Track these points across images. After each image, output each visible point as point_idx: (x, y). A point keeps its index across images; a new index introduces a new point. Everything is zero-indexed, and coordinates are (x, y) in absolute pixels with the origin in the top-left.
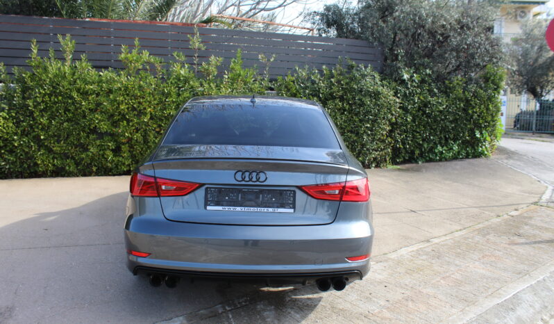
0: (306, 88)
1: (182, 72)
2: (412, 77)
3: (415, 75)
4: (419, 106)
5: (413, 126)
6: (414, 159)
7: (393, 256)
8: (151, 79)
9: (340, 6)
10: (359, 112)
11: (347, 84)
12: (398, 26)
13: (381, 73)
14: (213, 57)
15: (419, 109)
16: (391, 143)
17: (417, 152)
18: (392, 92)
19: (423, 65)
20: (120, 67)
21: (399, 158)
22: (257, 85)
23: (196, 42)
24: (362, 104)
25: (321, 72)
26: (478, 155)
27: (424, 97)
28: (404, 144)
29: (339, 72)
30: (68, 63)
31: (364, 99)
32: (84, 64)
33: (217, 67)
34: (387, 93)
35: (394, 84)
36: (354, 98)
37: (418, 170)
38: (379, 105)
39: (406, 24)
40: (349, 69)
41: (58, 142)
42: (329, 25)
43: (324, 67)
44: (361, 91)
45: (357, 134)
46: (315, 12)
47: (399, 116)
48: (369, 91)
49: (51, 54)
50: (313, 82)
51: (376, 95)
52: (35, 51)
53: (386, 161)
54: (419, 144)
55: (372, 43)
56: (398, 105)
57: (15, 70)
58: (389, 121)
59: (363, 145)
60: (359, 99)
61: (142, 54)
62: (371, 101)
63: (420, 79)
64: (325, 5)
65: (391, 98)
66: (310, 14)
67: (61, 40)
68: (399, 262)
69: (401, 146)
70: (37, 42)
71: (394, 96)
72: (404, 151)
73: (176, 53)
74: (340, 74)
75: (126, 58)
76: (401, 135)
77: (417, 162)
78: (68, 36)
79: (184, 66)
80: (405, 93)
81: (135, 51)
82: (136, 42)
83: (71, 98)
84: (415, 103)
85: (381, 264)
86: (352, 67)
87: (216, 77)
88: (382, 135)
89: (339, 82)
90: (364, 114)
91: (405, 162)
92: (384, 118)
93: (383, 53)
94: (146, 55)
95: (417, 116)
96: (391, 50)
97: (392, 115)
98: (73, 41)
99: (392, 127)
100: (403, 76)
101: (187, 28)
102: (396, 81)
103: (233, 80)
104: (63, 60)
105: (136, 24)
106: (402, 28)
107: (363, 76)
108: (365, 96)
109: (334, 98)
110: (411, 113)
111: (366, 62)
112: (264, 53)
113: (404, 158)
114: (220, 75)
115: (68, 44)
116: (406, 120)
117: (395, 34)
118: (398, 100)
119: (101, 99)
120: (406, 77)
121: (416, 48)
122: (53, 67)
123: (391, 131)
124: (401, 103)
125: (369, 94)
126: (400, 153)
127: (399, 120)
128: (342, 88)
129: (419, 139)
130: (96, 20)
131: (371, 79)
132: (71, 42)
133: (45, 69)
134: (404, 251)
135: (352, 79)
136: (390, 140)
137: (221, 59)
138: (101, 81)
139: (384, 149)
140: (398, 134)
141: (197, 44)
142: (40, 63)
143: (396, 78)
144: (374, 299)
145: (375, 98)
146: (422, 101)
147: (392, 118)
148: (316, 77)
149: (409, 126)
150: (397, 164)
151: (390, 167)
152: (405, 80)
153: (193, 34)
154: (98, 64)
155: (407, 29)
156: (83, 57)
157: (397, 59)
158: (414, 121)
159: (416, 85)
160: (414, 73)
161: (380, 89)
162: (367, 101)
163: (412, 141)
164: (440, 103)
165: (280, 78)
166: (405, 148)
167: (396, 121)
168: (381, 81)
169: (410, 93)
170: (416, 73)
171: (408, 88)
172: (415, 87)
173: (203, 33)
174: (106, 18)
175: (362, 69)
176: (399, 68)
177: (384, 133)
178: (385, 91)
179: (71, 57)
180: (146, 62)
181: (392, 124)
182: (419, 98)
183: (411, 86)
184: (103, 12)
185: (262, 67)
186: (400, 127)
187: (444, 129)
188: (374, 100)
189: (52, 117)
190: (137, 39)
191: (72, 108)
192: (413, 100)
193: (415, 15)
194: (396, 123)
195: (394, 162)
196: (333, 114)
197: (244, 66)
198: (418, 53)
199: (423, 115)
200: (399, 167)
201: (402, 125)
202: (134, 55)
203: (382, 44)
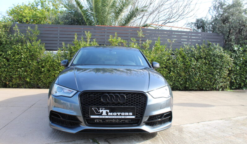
0: (188, 54)
2: (239, 49)
3: (240, 48)
4: (243, 62)
5: (240, 72)
6: (241, 88)
7: (234, 119)
9: (203, 19)
10: (213, 65)
11: (207, 52)
12: (231, 26)
13: (223, 47)
14: (148, 40)
15: (243, 64)
16: (229, 79)
17: (243, 84)
18: (229, 56)
19: (245, 43)
20: (109, 44)
21: (233, 87)
22: (167, 52)
23: (140, 34)
24: (215, 61)
25: (195, 47)
27: (245, 58)
28: (235, 80)
29: (204, 47)
30: (88, 43)
31: (215, 59)
32: (94, 43)
33: (149, 44)
34: (227, 56)
35: (230, 52)
36: (211, 58)
37: (244, 92)
38: (223, 62)
39: (235, 24)
40: (208, 45)
42: (198, 28)
43: (197, 44)
44: (214, 55)
45: (213, 75)
46: (192, 23)
47: (233, 67)
48: (218, 55)
49: (82, 39)
50: (192, 51)
51: (221, 57)
52: (76, 38)
53: (227, 88)
54: (244, 80)
55: (219, 34)
56: (232, 62)
57: (68, 46)
58: (228, 69)
59: (216, 80)
60: (214, 59)
61: (118, 39)
62: (219, 60)
63: (243, 49)
64: (197, 20)
65: (229, 58)
66: (190, 24)
67: (86, 33)
68: (237, 121)
69: (234, 81)
70: (77, 35)
71: (230, 57)
72: (235, 83)
73: (132, 38)
74: (204, 48)
75: (112, 41)
76: (234, 76)
77: (242, 89)
78: (89, 32)
79: (135, 44)
80: (236, 56)
81: (115, 38)
82: (116, 34)
84: (241, 61)
85: (228, 121)
86: (210, 44)
87: (149, 49)
88: (225, 76)
89: (204, 51)
90: (216, 65)
91: (236, 89)
92: (225, 68)
93: (224, 38)
94: (119, 39)
95: (242, 67)
96: (228, 37)
97: (229, 66)
98: (91, 34)
99: (230, 72)
100: (234, 48)
101: (137, 28)
102: (231, 51)
103: (157, 50)
104: (87, 42)
105: (115, 27)
106: (233, 27)
107: (215, 48)
108: (216, 57)
109: (201, 58)
110: (239, 66)
111: (216, 42)
112: (170, 39)
113: (236, 86)
114: (151, 48)
115: (89, 35)
116: (237, 69)
117: (230, 30)
118: (232, 59)
120: (236, 49)
121: (241, 36)
122: (83, 44)
123: (229, 74)
124: (233, 61)
126: (234, 84)
127: (233, 69)
128: (205, 54)
129: (243, 78)
130: (100, 26)
131: (218, 50)
132: (90, 34)
133: (79, 45)
134: (239, 118)
135: (209, 50)
136: (228, 78)
137: (151, 41)
139: (226, 82)
140: (233, 75)
141: (141, 35)
142: (78, 42)
143: (231, 49)
144: (225, 132)
145: (221, 58)
146: (244, 60)
147: (229, 68)
148: (193, 49)
149: (238, 72)
150: (233, 89)
151: (229, 90)
152: (235, 50)
153: (139, 31)
154: (100, 43)
155: (236, 27)
156: (94, 40)
157: (231, 41)
158: (240, 69)
159: (241, 52)
160: (240, 47)
161: (223, 54)
162: (217, 59)
163: (240, 79)
165: (177, 49)
166: (236, 82)
167: (232, 69)
168: (224, 51)
169: (238, 56)
170: (241, 47)
171: (237, 54)
172: (240, 53)
173: (144, 31)
174: (104, 25)
175: (214, 45)
176: (232, 45)
177: (226, 74)
178: (225, 55)
179: (89, 40)
180: (119, 42)
181: (229, 71)
182: (243, 59)
183: (239, 53)
185: (169, 45)
186: (233, 72)
188: (220, 59)
190: (116, 33)
192: (240, 59)
193: (240, 20)
194: (232, 70)
195: (231, 89)
196: (201, 65)
197: (161, 44)
198: (242, 38)
199: (245, 66)
200: (233, 91)
201: (234, 71)
202: (114, 40)
203: (224, 34)
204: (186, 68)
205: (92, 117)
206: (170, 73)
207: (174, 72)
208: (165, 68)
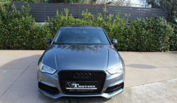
0: (140, 25)
1: (101, 19)
8: (91, 22)
10: (158, 33)
11: (155, 23)
13: (167, 19)
14: (110, 14)
16: (169, 44)
18: (171, 26)
20: (82, 17)
21: (172, 49)
22: (124, 23)
23: (105, 10)
24: (160, 30)
25: (146, 19)
28: (174, 44)
29: (152, 19)
30: (67, 17)
32: (71, 17)
33: (112, 18)
36: (157, 28)
38: (166, 31)
42: (149, 4)
44: (159, 26)
45: (158, 40)
49: (62, 14)
50: (143, 23)
51: (165, 27)
52: (58, 13)
53: (167, 50)
55: (164, 9)
57: (52, 19)
59: (159, 44)
61: (88, 14)
65: (170, 28)
67: (65, 9)
70: (58, 11)
72: (174, 47)
73: (99, 13)
75: (84, 15)
78: (67, 8)
79: (101, 17)
82: (87, 10)
86: (156, 18)
87: (111, 21)
88: (167, 41)
89: (152, 23)
90: (160, 33)
91: (174, 50)
92: (167, 35)
93: (168, 13)
94: (90, 14)
96: (171, 11)
97: (171, 34)
100: (175, 21)
101: (102, 5)
102: (172, 22)
103: (117, 22)
104: (65, 15)
105: (86, 5)
106: (176, 4)
107: (161, 21)
109: (150, 28)
111: (162, 16)
112: (127, 13)
114: (112, 21)
117: (173, 6)
122: (63, 18)
123: (170, 40)
124: (174, 30)
125: (162, 27)
127: (173, 36)
128: (153, 25)
130: (75, 4)
131: (163, 22)
132: (68, 10)
133: (60, 18)
134: (173, 80)
136: (169, 42)
137: (113, 15)
138: (76, 22)
139: (167, 46)
140: (172, 41)
144: (161, 94)
148: (144, 21)
151: (169, 52)
153: (104, 7)
154: (76, 17)
156: (71, 15)
157: (173, 15)
161: (166, 25)
162: (162, 29)
165: (132, 21)
168: (167, 22)
173: (107, 7)
174: (78, 3)
175: (160, 18)
176: (174, 18)
178: (168, 25)
180: (89, 16)
181: (170, 37)
184: (77, 1)
185: (126, 18)
186: (173, 38)
188: (164, 29)
195: (170, 50)
196: (149, 33)
197: (120, 18)
200: (172, 52)
202: (86, 14)
203: (168, 9)
204: (138, 35)
205: (67, 88)
206: (126, 39)
207: (129, 38)
208: (123, 35)
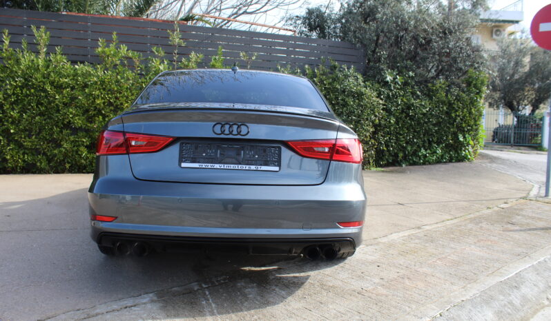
1: (161, 67)
2: (395, 79)
3: (398, 77)
4: (402, 108)
5: (396, 128)
6: (398, 162)
7: (384, 240)
8: (129, 74)
9: (323, 10)
10: (342, 112)
11: (330, 84)
12: (381, 28)
13: (364, 74)
14: (193, 53)
15: (403, 111)
16: (374, 145)
17: (401, 155)
18: (375, 93)
19: (406, 67)
20: (96, 60)
21: (383, 160)
23: (176, 39)
24: (345, 105)
26: (461, 159)
27: (407, 99)
28: (387, 146)
29: (321, 72)
30: (42, 56)
31: (347, 99)
32: (59, 57)
34: (370, 94)
35: (377, 85)
36: (337, 98)
37: (403, 172)
38: (362, 106)
39: (388, 26)
40: (332, 70)
41: (30, 136)
42: (311, 29)
43: (307, 66)
44: (344, 91)
46: (297, 17)
47: (382, 118)
48: (352, 92)
49: (24, 46)
51: (359, 96)
52: (7, 42)
53: (369, 163)
54: (403, 147)
55: (355, 44)
56: (381, 107)
58: (373, 122)
60: (342, 100)
61: (120, 49)
62: (354, 101)
63: (403, 81)
64: (308, 9)
65: (374, 99)
66: (293, 18)
67: (35, 31)
68: (391, 245)
69: (385, 149)
70: (9, 34)
71: (377, 97)
72: (387, 153)
73: (155, 48)
74: (322, 75)
75: (103, 52)
76: (384, 137)
77: (401, 166)
78: (43, 28)
79: (163, 63)
80: (388, 95)
81: (112, 46)
82: (114, 36)
83: (45, 91)
84: (398, 105)
85: (372, 247)
86: (335, 67)
88: (366, 137)
90: (347, 114)
91: (388, 165)
92: (367, 119)
93: (366, 55)
94: (124, 48)
95: (401, 118)
96: (374, 52)
97: (376, 116)
98: (48, 33)
99: (376, 129)
100: (386, 77)
101: (169, 24)
102: (379, 83)
104: (37, 53)
106: (385, 30)
107: (346, 76)
108: (348, 96)
110: (394, 115)
111: (349, 63)
112: (246, 52)
113: (388, 161)
115: (42, 35)
116: (390, 122)
117: (378, 36)
118: (381, 102)
119: (76, 93)
120: (389, 78)
121: (399, 51)
122: (26, 59)
123: (374, 133)
124: (384, 105)
125: (352, 94)
126: (383, 156)
127: (383, 122)
128: (325, 88)
129: (402, 141)
130: (73, 14)
131: (353, 80)
132: (45, 34)
133: (18, 62)
134: (395, 236)
135: (334, 80)
136: (373, 141)
137: (201, 56)
138: (76, 75)
139: (367, 151)
140: (382, 136)
141: (177, 40)
142: (12, 55)
143: (379, 79)
144: (366, 277)
145: (358, 99)
146: (405, 104)
147: (375, 120)
149: (392, 129)
150: (381, 166)
151: (373, 169)
152: (388, 82)
153: (173, 31)
154: (74, 58)
155: (390, 32)
156: (58, 49)
157: (380, 61)
158: (397, 123)
159: (399, 87)
160: (397, 74)
161: (363, 90)
162: (350, 101)
163: (395, 143)
164: (423, 105)
166: (389, 151)
167: (380, 123)
168: (364, 82)
169: (393, 95)
170: (400, 76)
171: (391, 90)
172: (398, 89)
173: (185, 31)
174: (84, 12)
175: (344, 69)
176: (382, 69)
177: (368, 134)
178: (368, 91)
179: (45, 50)
180: (123, 57)
181: (375, 126)
182: (402, 101)
183: (394, 88)
184: (81, 7)
185: (244, 66)
186: (383, 130)
187: (427, 133)
188: (357, 101)
189: (23, 111)
190: (115, 33)
191: (45, 101)
192: (397, 102)
193: (398, 17)
194: (380, 125)
195: (378, 165)
198: (401, 56)
199: (406, 117)
200: (383, 169)
201: (386, 126)
202: (111, 49)
203: (364, 46)
